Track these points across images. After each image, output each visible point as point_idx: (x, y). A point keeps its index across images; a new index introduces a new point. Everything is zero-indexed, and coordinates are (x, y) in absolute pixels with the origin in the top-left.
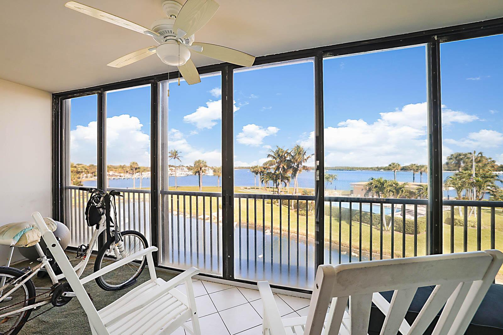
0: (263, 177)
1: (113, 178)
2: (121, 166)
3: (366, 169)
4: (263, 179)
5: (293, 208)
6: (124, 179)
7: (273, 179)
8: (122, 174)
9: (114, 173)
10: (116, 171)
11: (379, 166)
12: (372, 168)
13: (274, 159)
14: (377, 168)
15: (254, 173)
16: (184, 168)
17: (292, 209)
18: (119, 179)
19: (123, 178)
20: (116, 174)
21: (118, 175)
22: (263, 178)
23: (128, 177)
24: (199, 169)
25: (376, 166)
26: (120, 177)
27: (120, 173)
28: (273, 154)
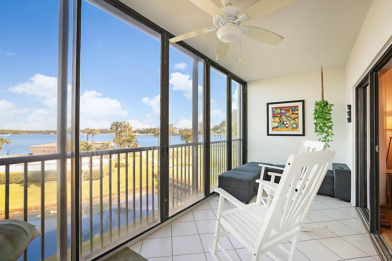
3: (35, 133)
11: (49, 130)
12: (41, 132)
14: (47, 131)
25: (46, 130)
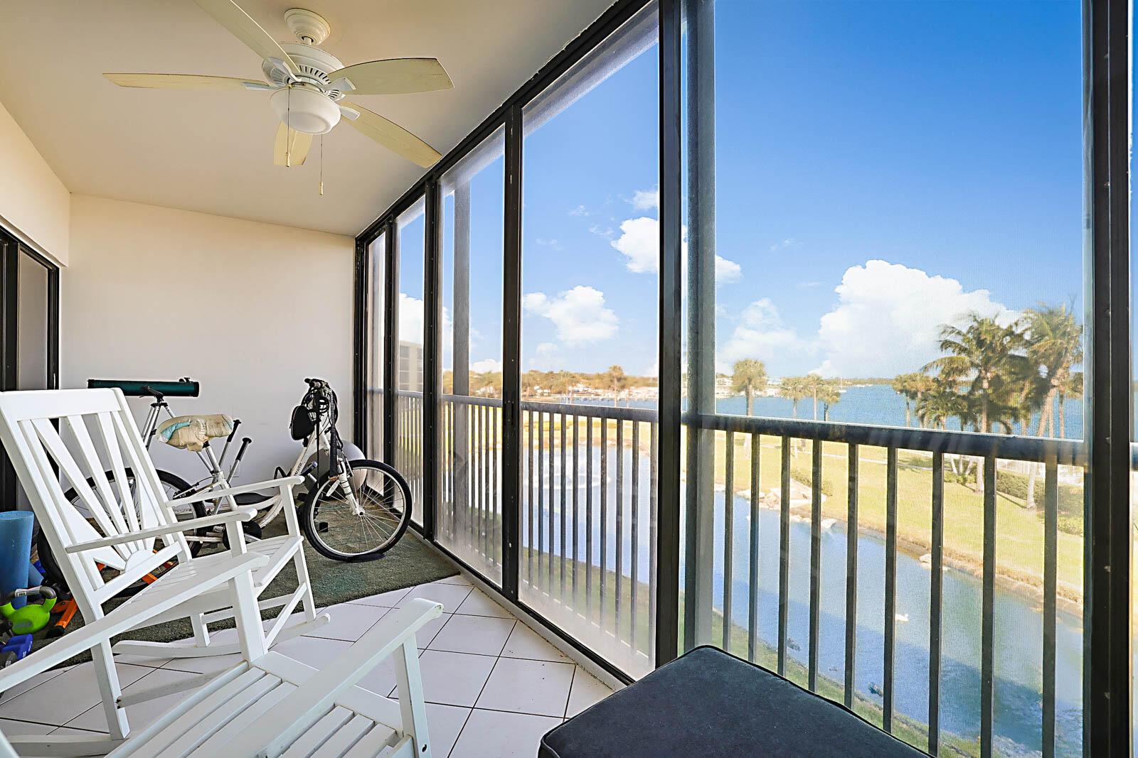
0: (922, 404)
1: (583, 397)
2: (599, 375)
4: (921, 412)
5: (1033, 504)
6: (603, 400)
7: (958, 412)
8: (600, 391)
9: (586, 389)
10: (590, 384)
13: (963, 355)
15: (904, 394)
16: (726, 380)
17: (1029, 507)
18: (594, 399)
19: (601, 398)
20: (590, 390)
21: (593, 391)
22: (923, 407)
23: (610, 397)
24: (747, 381)
26: (597, 397)
27: (596, 388)
28: (958, 340)
